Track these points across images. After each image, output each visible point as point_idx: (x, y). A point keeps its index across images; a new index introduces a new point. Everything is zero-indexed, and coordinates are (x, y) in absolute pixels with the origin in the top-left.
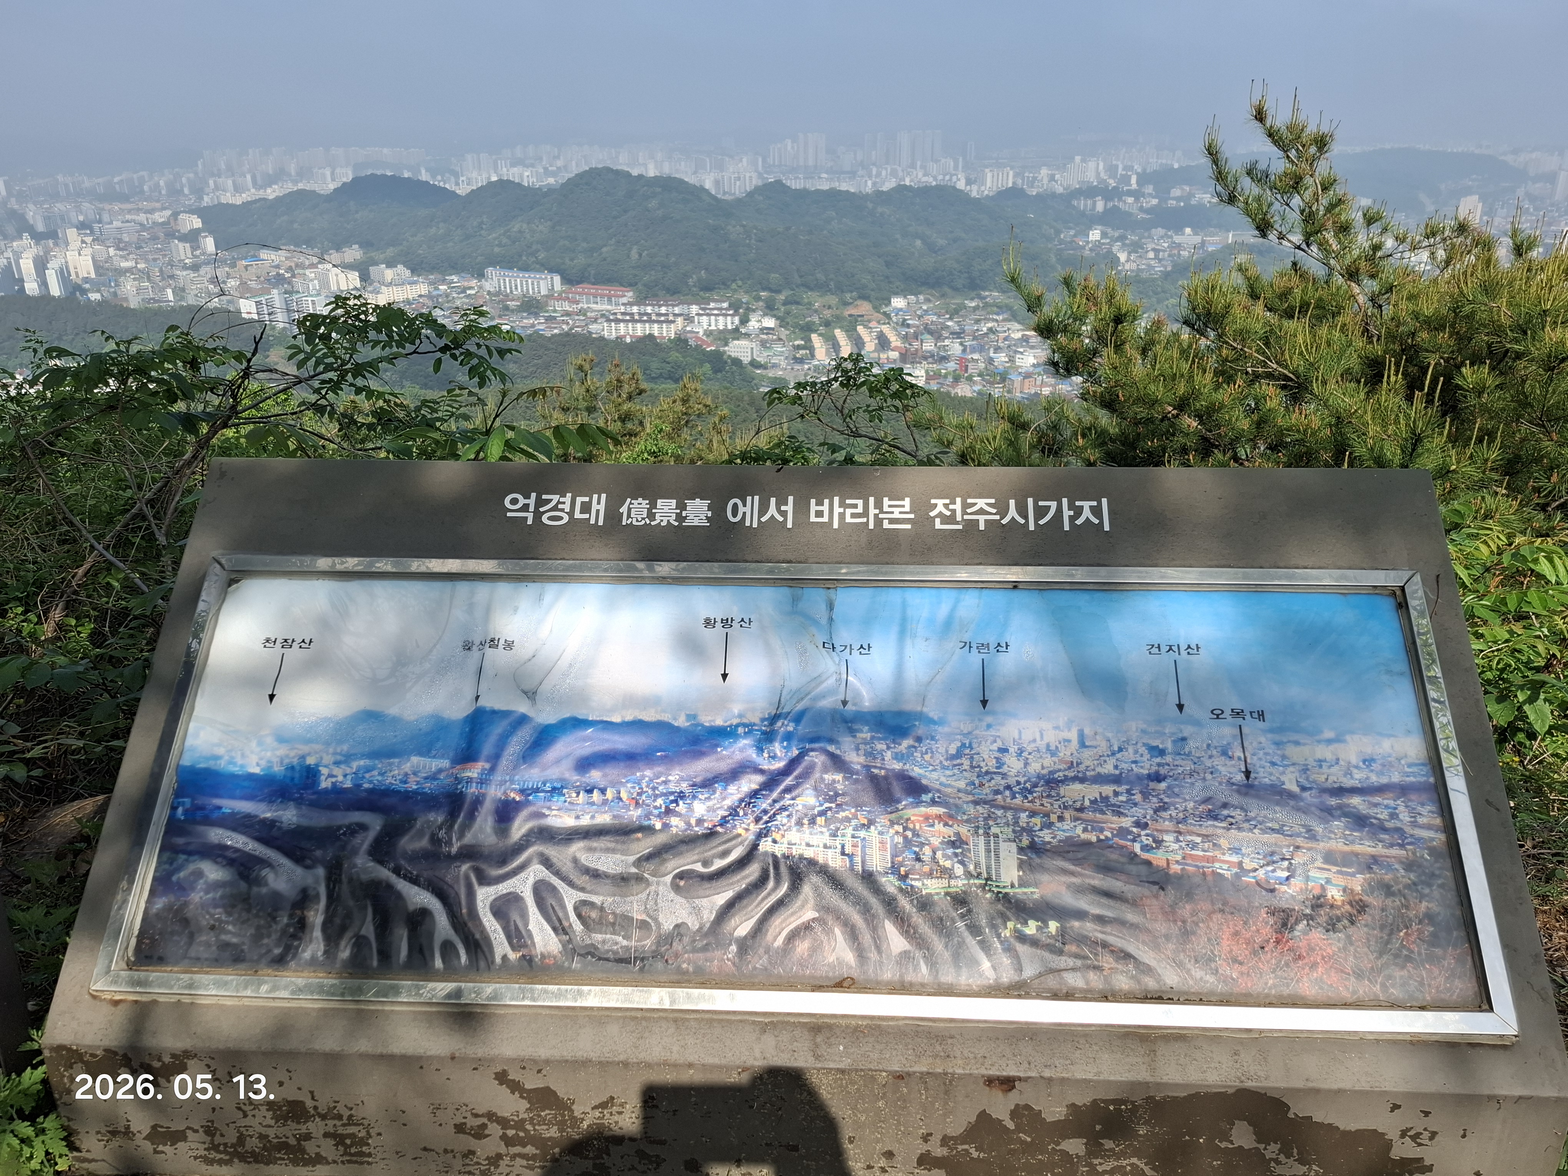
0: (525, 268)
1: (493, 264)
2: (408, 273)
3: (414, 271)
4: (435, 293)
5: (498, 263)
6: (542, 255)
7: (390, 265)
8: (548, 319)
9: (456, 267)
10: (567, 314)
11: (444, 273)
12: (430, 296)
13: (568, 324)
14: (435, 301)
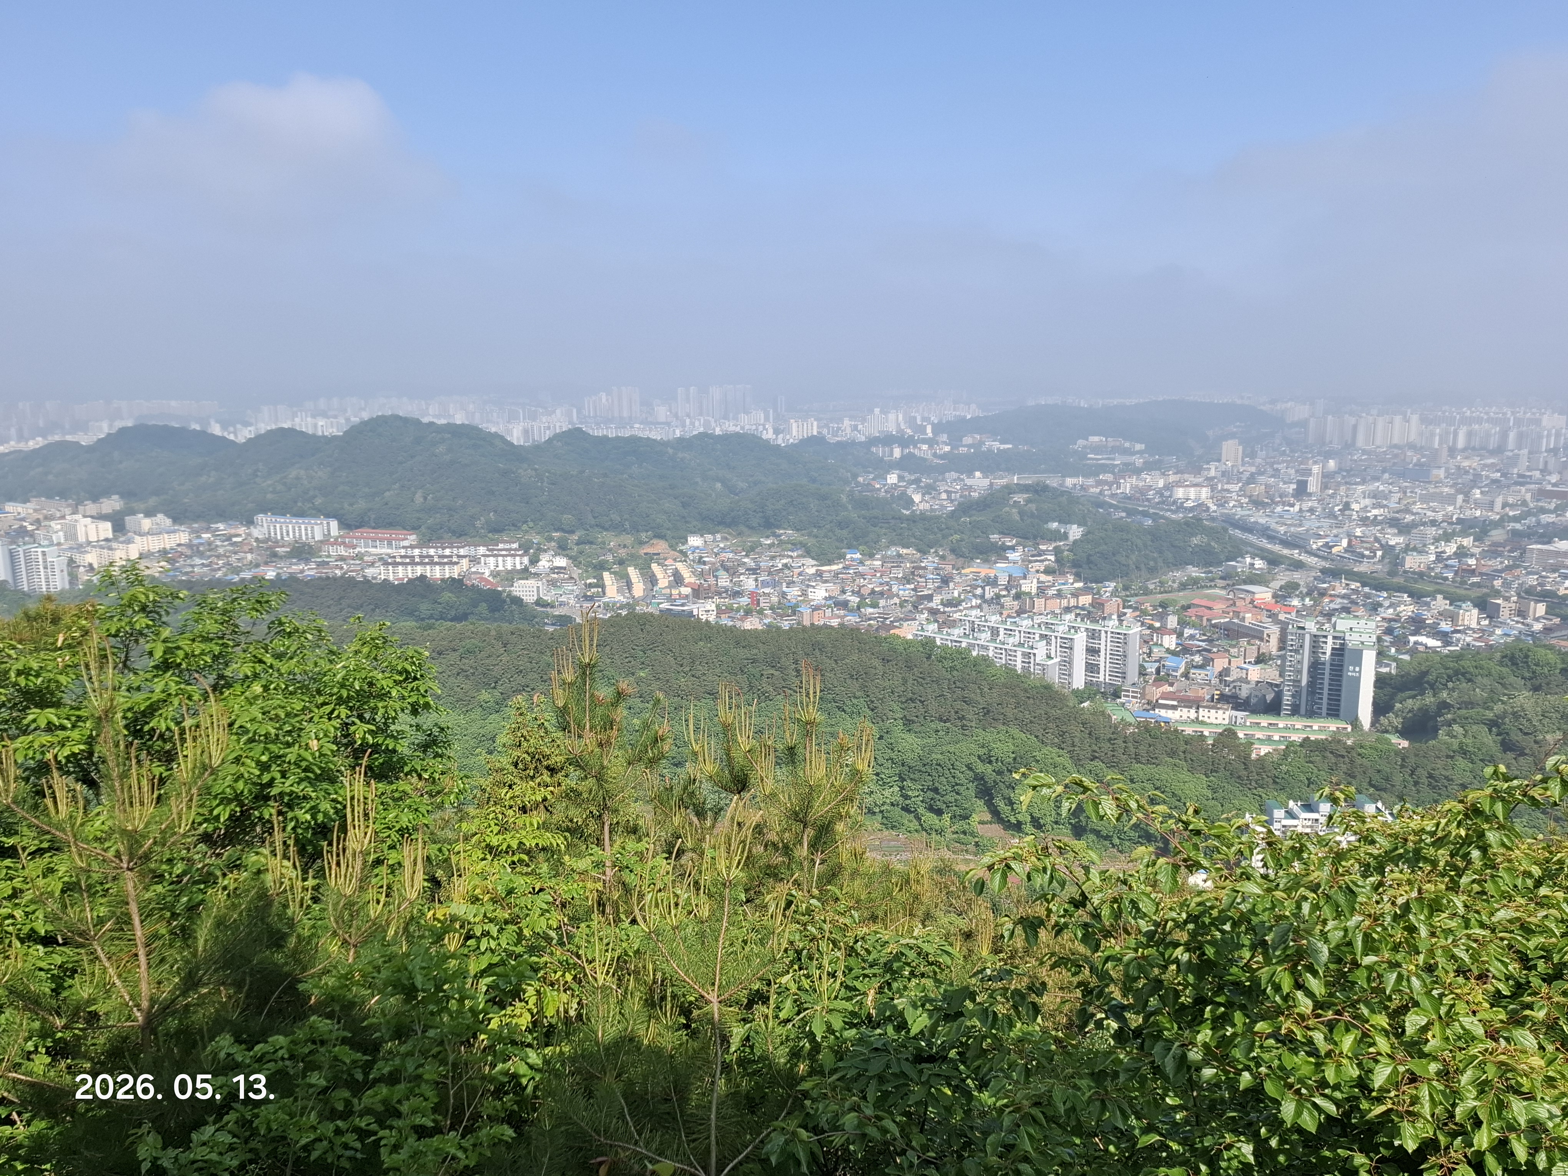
0: (301, 514)
1: (264, 512)
2: (168, 522)
3: (176, 520)
4: (196, 542)
5: (270, 510)
6: (318, 501)
7: (149, 514)
8: (320, 565)
9: (223, 515)
10: (342, 559)
11: (210, 521)
12: (190, 546)
13: (342, 568)
14: (195, 550)
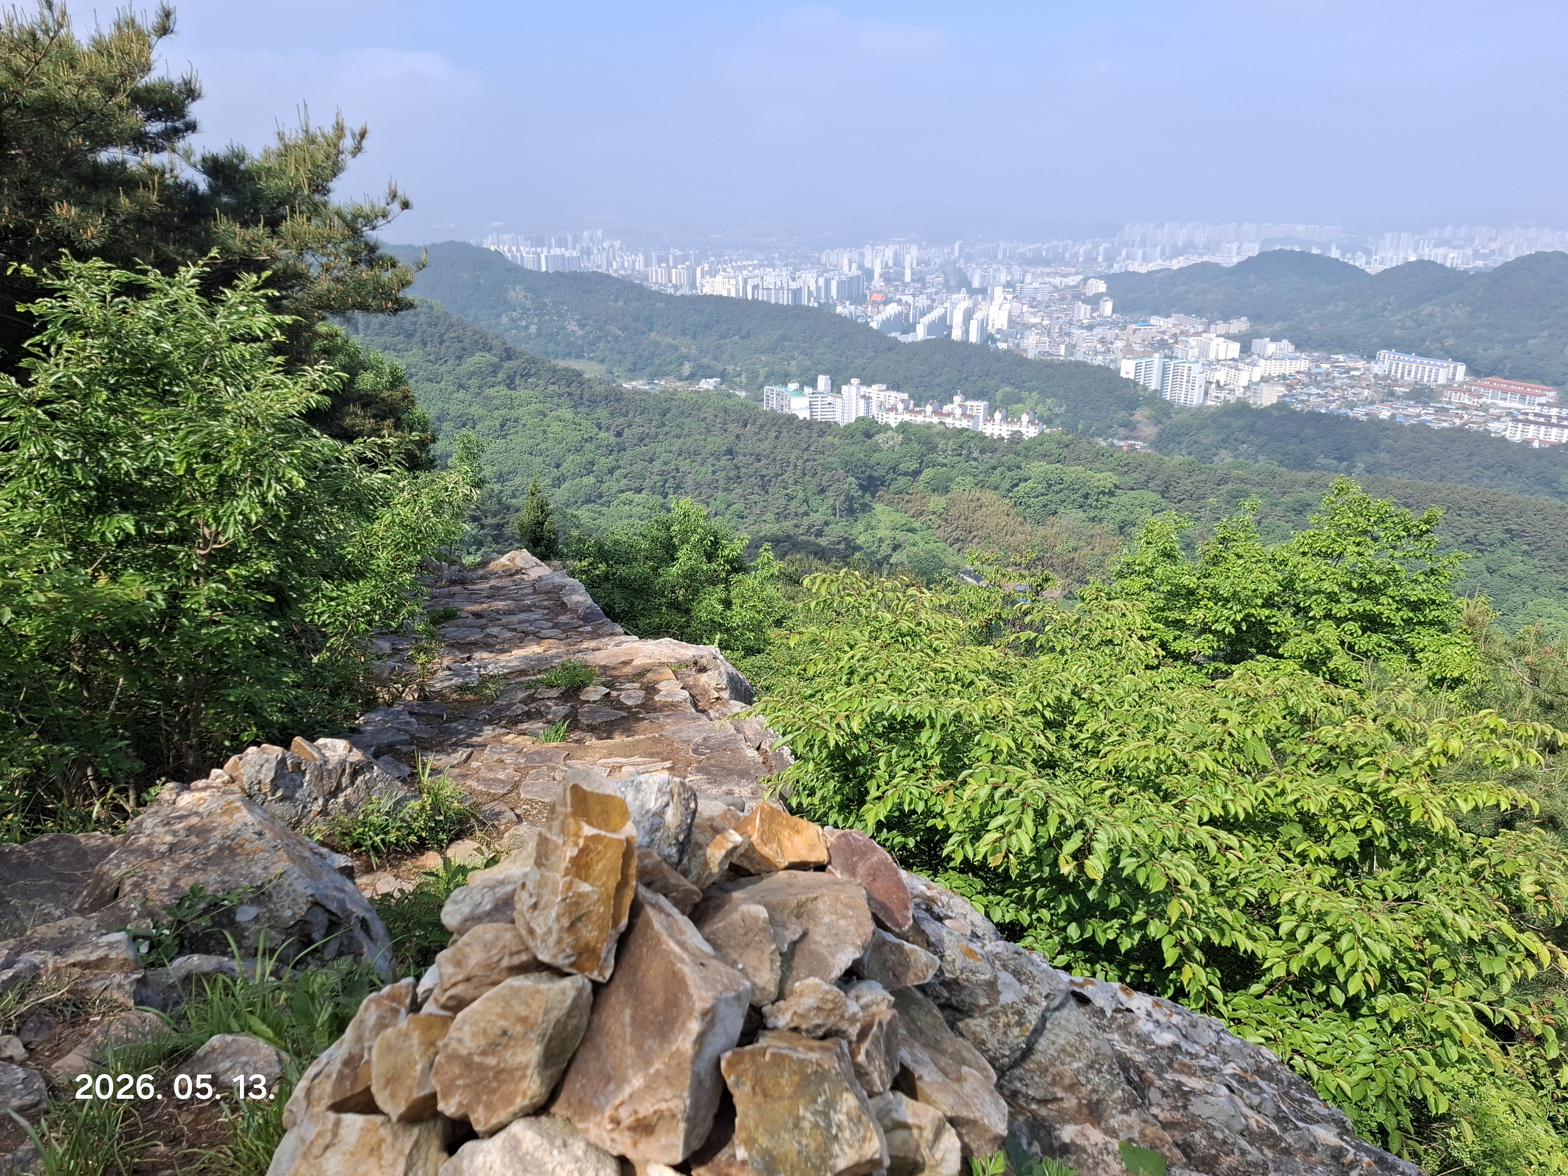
0: (1427, 354)
1: (1389, 347)
2: (1292, 348)
3: (1298, 347)
4: (1315, 371)
5: (1394, 346)
6: (1449, 342)
7: (1275, 338)
8: (1438, 411)
9: (1345, 346)
10: (1464, 407)
11: (1331, 352)
12: (1308, 374)
13: (1462, 418)
14: (1313, 378)
